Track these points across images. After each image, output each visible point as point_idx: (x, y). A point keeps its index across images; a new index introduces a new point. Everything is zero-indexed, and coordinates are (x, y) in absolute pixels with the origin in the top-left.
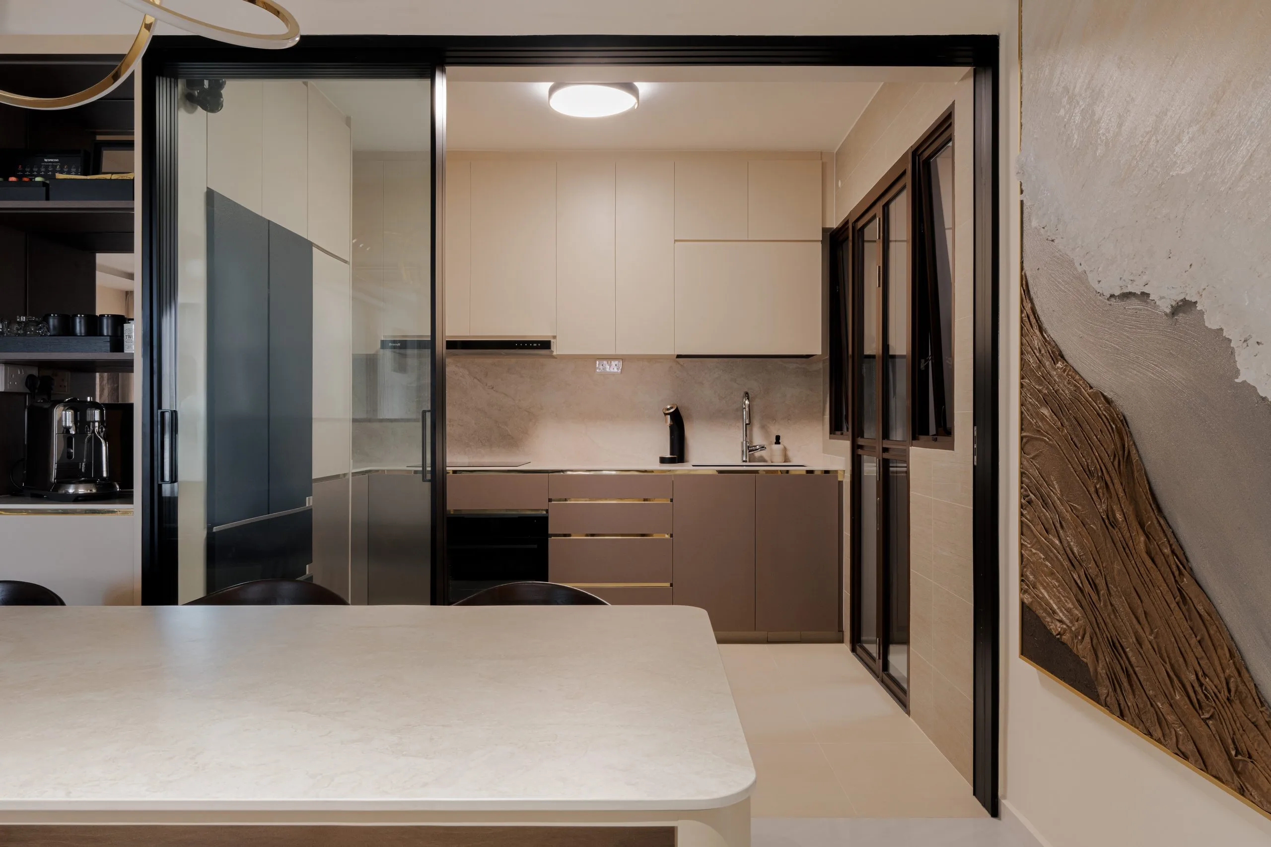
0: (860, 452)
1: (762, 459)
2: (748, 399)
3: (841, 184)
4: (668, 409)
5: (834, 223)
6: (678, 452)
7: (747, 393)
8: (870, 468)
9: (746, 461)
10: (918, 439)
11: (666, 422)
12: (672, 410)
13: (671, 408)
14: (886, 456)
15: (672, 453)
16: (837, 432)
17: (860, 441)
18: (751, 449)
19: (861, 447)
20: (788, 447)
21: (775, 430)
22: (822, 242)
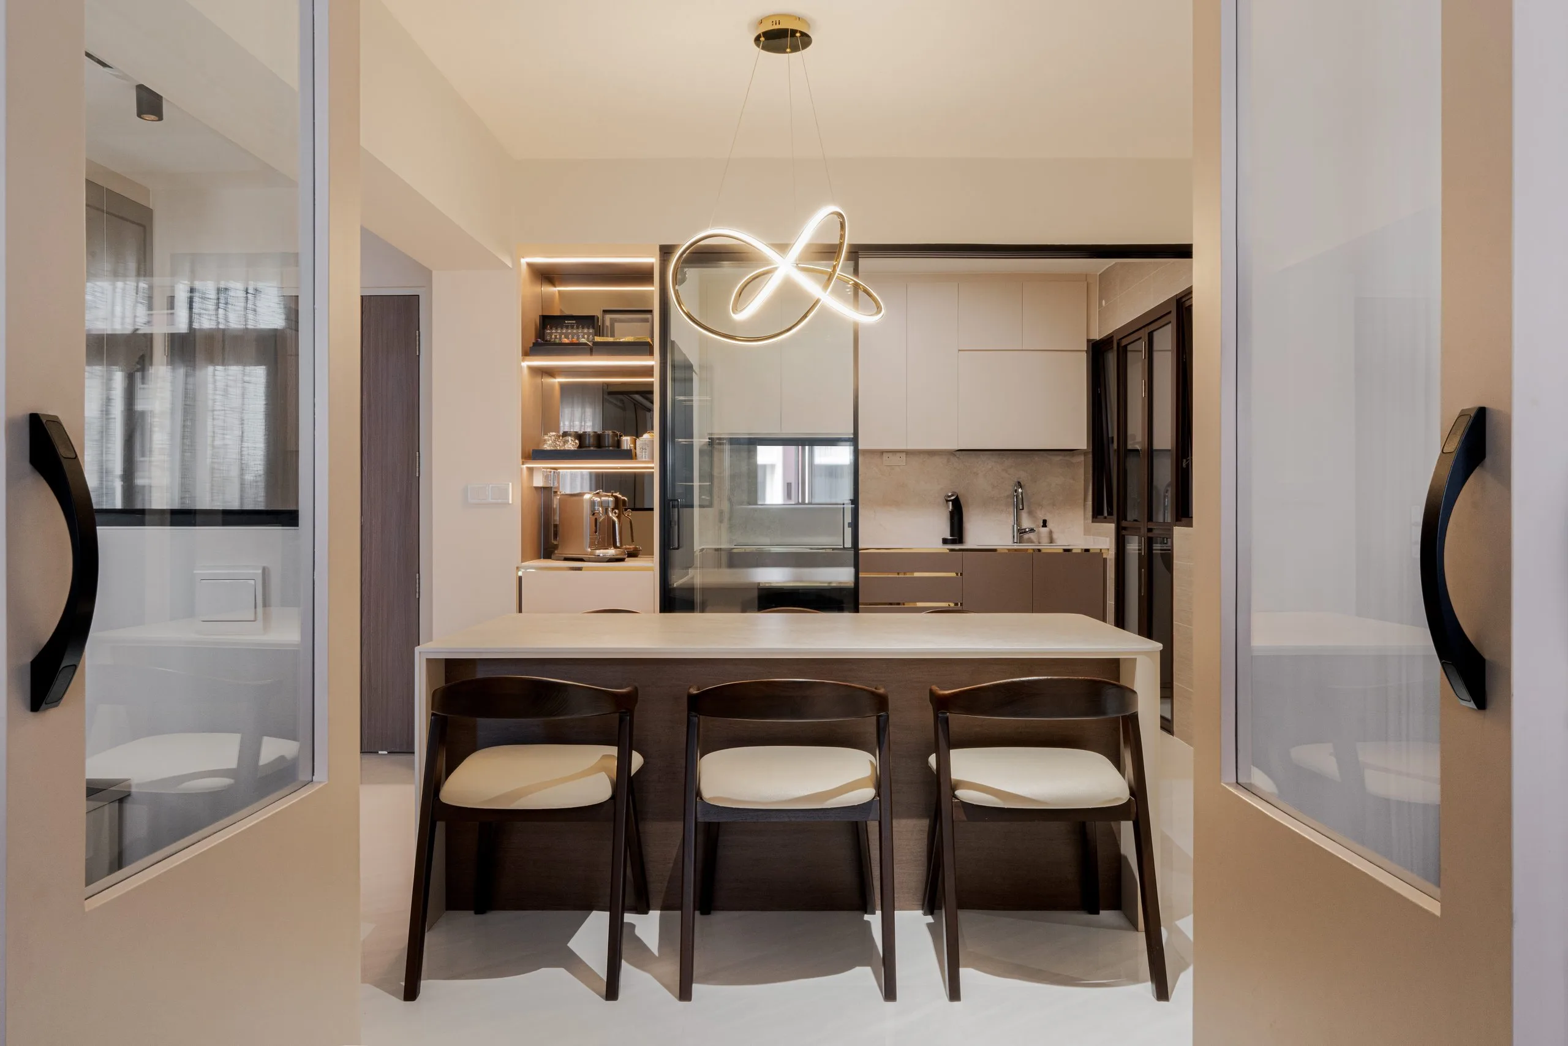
0: (1124, 532)
1: (1030, 541)
2: (1021, 487)
3: (1106, 304)
4: (950, 497)
5: (1096, 336)
6: (957, 532)
7: (1019, 483)
8: (1133, 546)
9: (1017, 543)
10: (1180, 521)
11: (948, 507)
12: (953, 498)
13: (952, 495)
14: (1150, 535)
15: (952, 535)
16: (1099, 517)
17: (1124, 524)
18: (1022, 532)
19: (1125, 528)
20: (1053, 530)
21: (1041, 515)
22: (1087, 352)
